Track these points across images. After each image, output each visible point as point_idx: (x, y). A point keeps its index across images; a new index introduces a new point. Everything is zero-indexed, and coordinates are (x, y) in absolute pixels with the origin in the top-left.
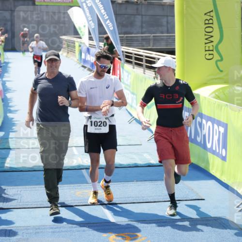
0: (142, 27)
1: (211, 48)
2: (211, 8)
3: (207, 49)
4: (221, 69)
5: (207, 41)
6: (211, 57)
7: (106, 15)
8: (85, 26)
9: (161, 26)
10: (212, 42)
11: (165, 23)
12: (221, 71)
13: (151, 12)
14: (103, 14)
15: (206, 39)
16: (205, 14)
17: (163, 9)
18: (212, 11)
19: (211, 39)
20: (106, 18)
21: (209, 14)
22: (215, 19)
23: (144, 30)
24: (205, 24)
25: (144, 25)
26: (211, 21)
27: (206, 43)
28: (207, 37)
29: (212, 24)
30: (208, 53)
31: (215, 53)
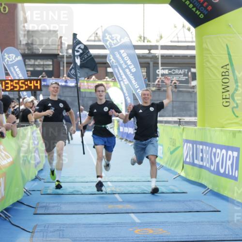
0: (173, 111)
1: (228, 97)
2: (227, 62)
3: (224, 97)
4: (237, 115)
5: (224, 91)
6: (228, 104)
7: (137, 85)
8: (122, 103)
9: (190, 110)
10: (228, 91)
11: (193, 108)
12: (237, 117)
13: (181, 99)
14: (134, 84)
15: (223, 89)
16: (222, 67)
17: (191, 96)
18: (228, 65)
19: (228, 89)
20: (136, 87)
21: (225, 67)
22: (230, 71)
23: (175, 114)
24: (222, 76)
25: (175, 110)
26: (227, 74)
27: (223, 92)
28: (224, 87)
29: (228, 75)
30: (225, 100)
31: (231, 100)
